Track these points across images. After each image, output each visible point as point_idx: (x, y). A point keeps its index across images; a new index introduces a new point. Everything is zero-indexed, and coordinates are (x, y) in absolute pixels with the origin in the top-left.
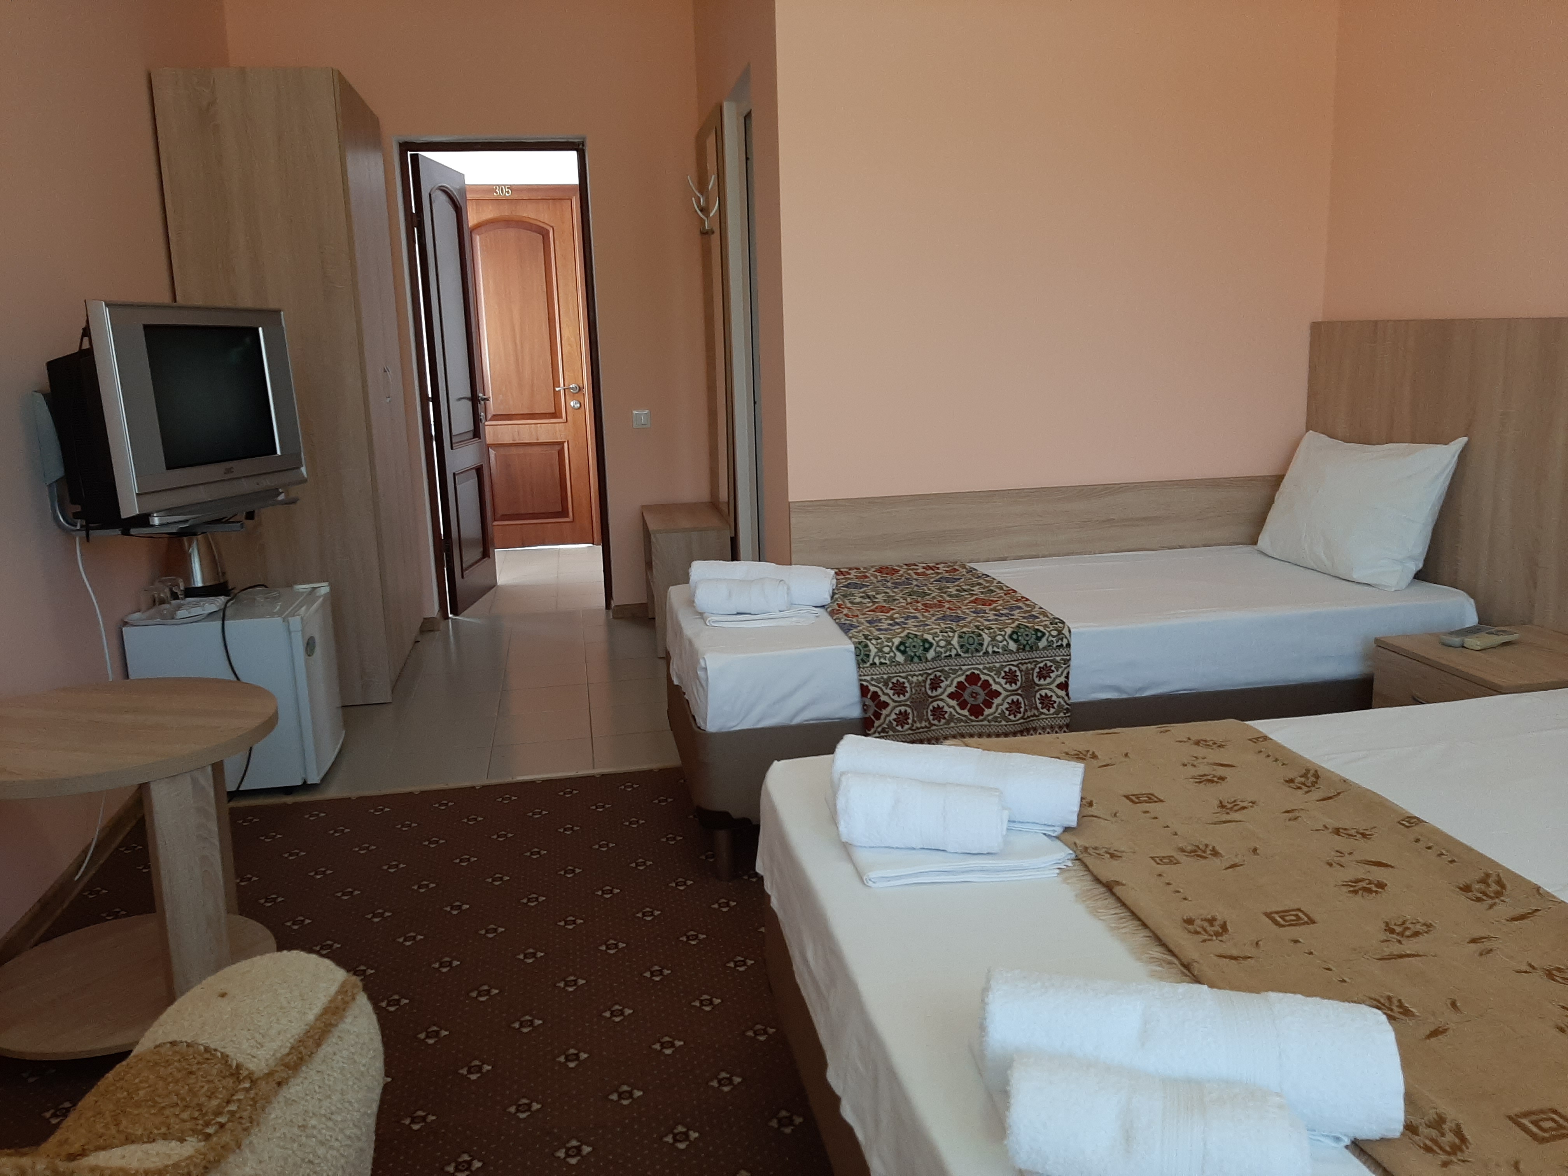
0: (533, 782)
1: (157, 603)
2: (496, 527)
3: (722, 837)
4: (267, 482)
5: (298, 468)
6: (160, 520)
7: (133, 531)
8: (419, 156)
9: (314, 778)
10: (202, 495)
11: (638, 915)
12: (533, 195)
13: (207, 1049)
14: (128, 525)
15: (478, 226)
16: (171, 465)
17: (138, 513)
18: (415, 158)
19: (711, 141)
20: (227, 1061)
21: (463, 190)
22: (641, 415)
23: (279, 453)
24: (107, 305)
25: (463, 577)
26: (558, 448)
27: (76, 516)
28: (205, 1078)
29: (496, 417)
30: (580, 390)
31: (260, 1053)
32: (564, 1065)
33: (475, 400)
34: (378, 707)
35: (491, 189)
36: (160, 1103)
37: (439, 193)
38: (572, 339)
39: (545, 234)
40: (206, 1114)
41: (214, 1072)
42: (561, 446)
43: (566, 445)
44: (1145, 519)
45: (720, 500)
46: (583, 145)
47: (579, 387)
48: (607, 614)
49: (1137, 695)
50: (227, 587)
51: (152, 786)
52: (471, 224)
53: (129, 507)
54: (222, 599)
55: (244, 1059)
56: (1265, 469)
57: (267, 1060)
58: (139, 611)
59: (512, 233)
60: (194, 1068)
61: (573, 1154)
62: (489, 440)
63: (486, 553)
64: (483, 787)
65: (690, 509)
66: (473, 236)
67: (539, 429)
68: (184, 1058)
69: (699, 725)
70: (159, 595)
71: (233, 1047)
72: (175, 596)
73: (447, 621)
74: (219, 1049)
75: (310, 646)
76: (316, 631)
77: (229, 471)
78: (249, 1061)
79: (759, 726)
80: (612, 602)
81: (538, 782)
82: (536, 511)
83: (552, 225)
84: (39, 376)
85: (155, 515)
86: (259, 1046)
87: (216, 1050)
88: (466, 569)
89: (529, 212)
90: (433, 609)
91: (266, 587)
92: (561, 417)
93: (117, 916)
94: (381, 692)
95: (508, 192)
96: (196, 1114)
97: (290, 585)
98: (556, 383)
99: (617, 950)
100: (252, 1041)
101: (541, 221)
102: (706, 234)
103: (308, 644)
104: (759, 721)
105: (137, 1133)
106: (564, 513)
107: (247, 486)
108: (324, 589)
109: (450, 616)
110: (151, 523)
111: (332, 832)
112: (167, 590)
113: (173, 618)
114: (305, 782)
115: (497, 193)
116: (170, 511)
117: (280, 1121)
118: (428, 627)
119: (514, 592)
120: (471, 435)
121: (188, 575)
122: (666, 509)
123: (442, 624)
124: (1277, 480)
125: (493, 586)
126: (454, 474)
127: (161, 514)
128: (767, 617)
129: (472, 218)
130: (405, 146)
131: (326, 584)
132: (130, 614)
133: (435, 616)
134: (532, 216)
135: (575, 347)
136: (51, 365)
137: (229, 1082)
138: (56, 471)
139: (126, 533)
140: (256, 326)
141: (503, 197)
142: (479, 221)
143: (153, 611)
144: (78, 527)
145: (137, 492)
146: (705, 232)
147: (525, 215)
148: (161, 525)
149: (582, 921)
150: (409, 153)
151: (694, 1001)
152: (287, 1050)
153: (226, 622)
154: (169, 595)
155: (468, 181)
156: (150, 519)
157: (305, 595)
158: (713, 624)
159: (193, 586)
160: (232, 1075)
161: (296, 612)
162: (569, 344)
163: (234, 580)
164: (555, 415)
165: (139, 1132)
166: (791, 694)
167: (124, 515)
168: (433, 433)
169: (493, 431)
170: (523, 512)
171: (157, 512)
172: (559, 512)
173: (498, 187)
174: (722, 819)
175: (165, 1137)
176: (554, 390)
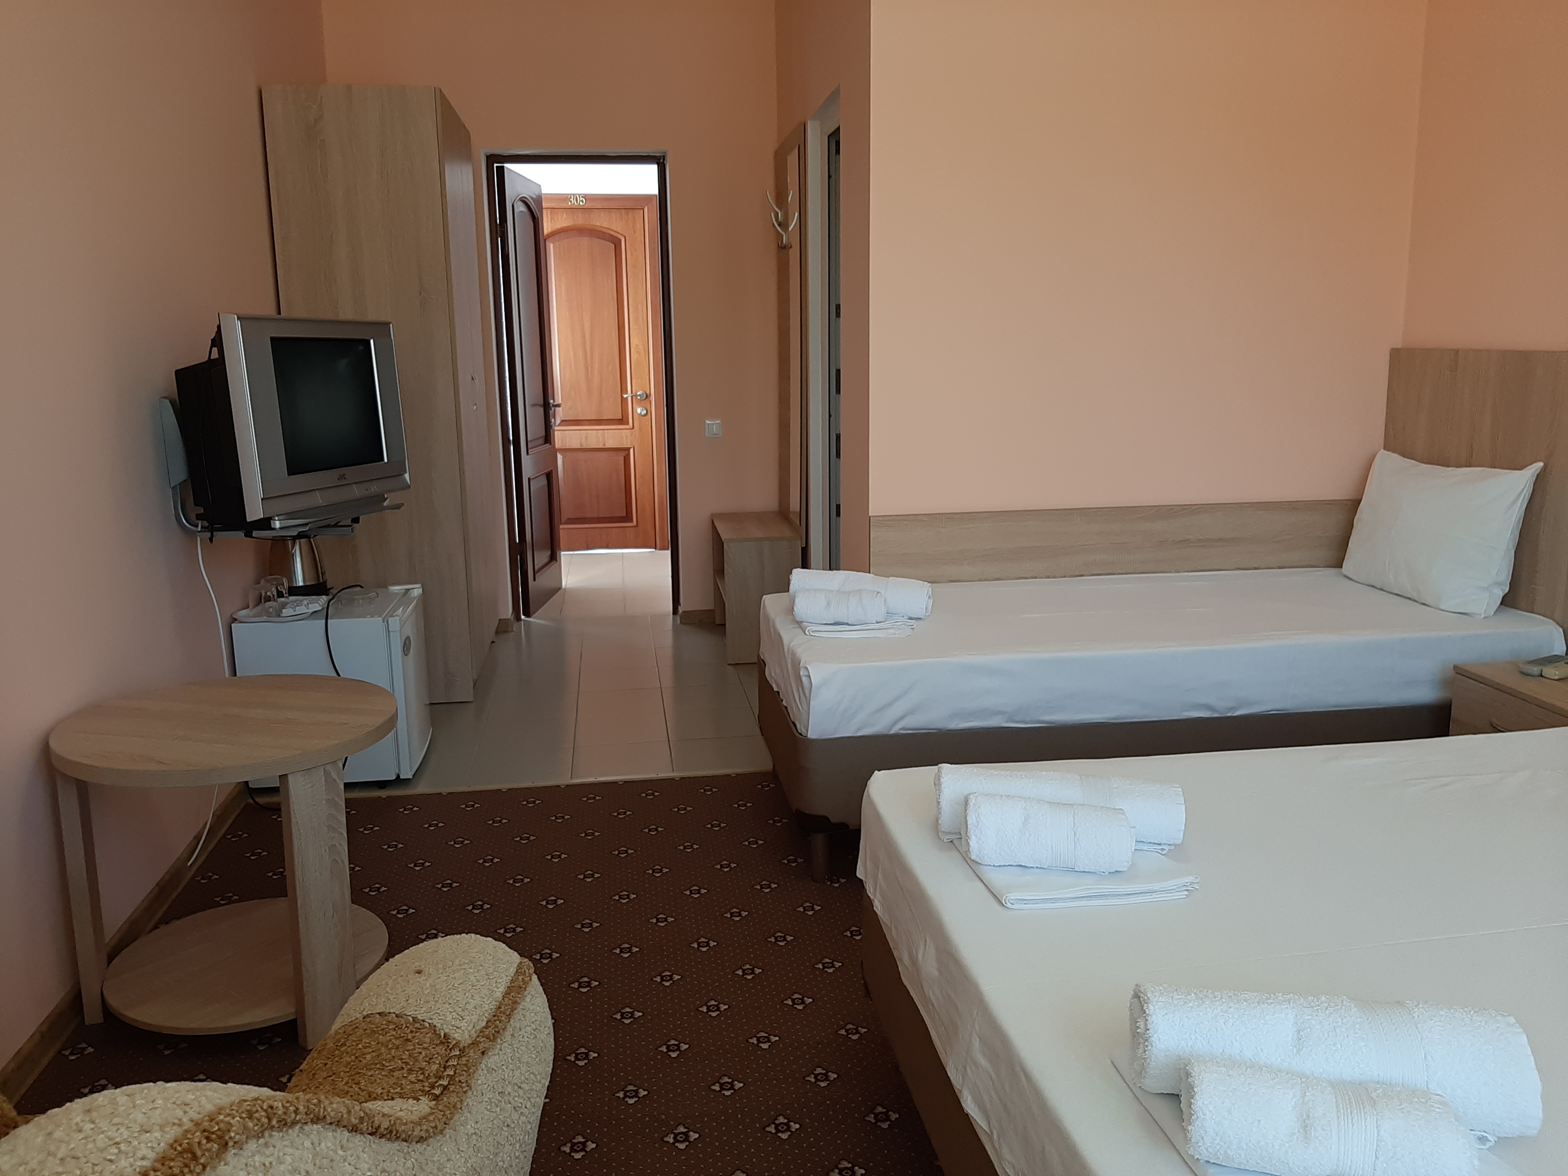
0: (615, 783)
1: (263, 601)
2: (563, 530)
3: (819, 840)
4: (374, 488)
5: (401, 475)
6: (280, 524)
7: (255, 533)
8: (505, 169)
9: (407, 774)
10: (318, 500)
11: (726, 915)
12: (606, 205)
13: (415, 1020)
14: (249, 528)
15: (553, 234)
16: (293, 470)
17: (262, 516)
18: (501, 170)
19: (792, 160)
20: (435, 1031)
21: (539, 200)
22: (713, 425)
23: (386, 460)
24: (238, 318)
25: (535, 580)
26: (623, 454)
27: (199, 517)
28: (421, 1045)
29: (564, 422)
30: (647, 397)
31: (463, 1024)
32: (666, 1055)
33: (547, 406)
34: (459, 705)
35: (565, 198)
36: (387, 1066)
37: (520, 203)
38: (641, 347)
39: (617, 244)
40: (428, 1078)
41: (428, 1040)
42: (627, 452)
43: (632, 451)
44: (1221, 540)
45: (791, 510)
46: (664, 160)
47: (646, 394)
48: (674, 620)
49: (1229, 715)
50: (326, 587)
51: (289, 777)
52: (546, 232)
53: (254, 511)
54: (324, 598)
55: (450, 1029)
56: (1339, 491)
57: (469, 1031)
58: (248, 607)
59: (585, 241)
60: (410, 1036)
61: (681, 1139)
62: (558, 444)
63: (554, 558)
64: (567, 786)
65: (759, 517)
66: (547, 243)
67: (606, 435)
68: (398, 1027)
69: (800, 732)
70: (266, 593)
71: (439, 1019)
72: (280, 594)
73: (520, 622)
74: (427, 1020)
75: (406, 647)
76: (409, 631)
77: (342, 477)
78: (454, 1032)
79: (859, 734)
80: (679, 607)
81: (620, 783)
82: (601, 516)
83: (624, 234)
84: (169, 384)
85: (276, 518)
86: (461, 1019)
87: (424, 1021)
88: (538, 572)
89: (602, 221)
90: (507, 611)
91: (362, 587)
92: (628, 423)
93: (230, 901)
94: (464, 692)
95: (582, 201)
96: (421, 1077)
97: (384, 585)
98: (623, 390)
99: (708, 948)
100: (454, 1014)
101: (613, 230)
102: (783, 248)
103: (405, 643)
104: (859, 729)
105: (376, 1091)
106: (628, 518)
107: (357, 492)
108: (417, 591)
109: (523, 617)
110: (272, 526)
111: (427, 826)
112: (274, 589)
113: (279, 616)
114: (398, 776)
115: (571, 202)
116: (290, 515)
117: (486, 1086)
118: (503, 628)
119: (581, 596)
120: (542, 441)
121: (290, 573)
122: (736, 518)
123: (515, 625)
124: (1354, 504)
125: (560, 588)
126: (529, 479)
127: (281, 517)
128: (865, 628)
129: (547, 227)
130: (491, 159)
131: (419, 585)
132: (239, 610)
133: (509, 617)
134: (605, 225)
135: (643, 353)
136: (178, 373)
137: (441, 1049)
138: (180, 474)
139: (248, 535)
140: (367, 338)
141: (576, 206)
142: (553, 229)
143: (259, 608)
144: (199, 529)
145: (262, 497)
146: (783, 246)
147: (598, 224)
148: (280, 528)
149: (673, 919)
150: (495, 165)
151: (786, 1000)
152: (484, 1024)
153: (329, 621)
154: (275, 593)
155: (544, 191)
156: (272, 521)
157: (400, 596)
158: (812, 634)
159: (295, 585)
160: (442, 1043)
161: (394, 612)
162: (637, 352)
163: (331, 581)
164: (623, 421)
165: (379, 1091)
166: (890, 704)
167: (249, 519)
168: (511, 438)
169: (563, 437)
170: (588, 515)
171: (277, 516)
172: (623, 517)
173: (572, 197)
174: (821, 823)
175: (402, 1096)
176: (622, 397)
